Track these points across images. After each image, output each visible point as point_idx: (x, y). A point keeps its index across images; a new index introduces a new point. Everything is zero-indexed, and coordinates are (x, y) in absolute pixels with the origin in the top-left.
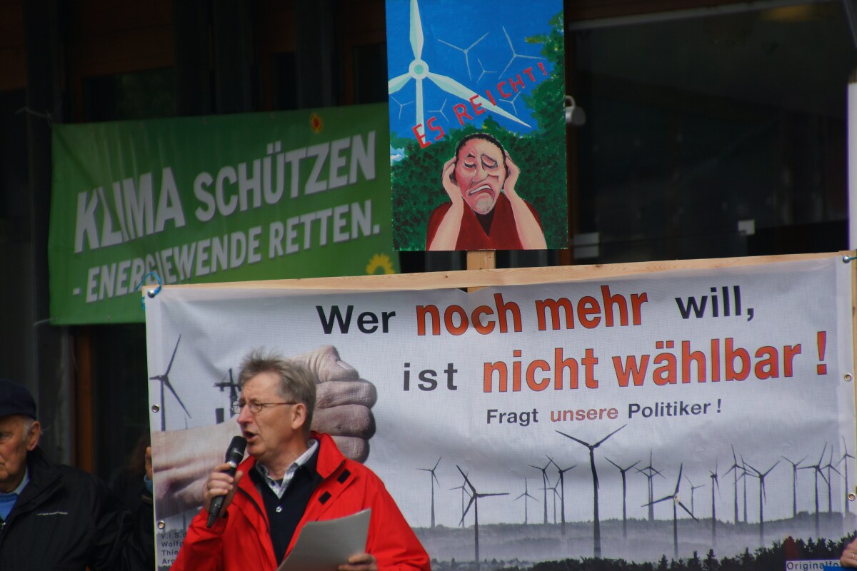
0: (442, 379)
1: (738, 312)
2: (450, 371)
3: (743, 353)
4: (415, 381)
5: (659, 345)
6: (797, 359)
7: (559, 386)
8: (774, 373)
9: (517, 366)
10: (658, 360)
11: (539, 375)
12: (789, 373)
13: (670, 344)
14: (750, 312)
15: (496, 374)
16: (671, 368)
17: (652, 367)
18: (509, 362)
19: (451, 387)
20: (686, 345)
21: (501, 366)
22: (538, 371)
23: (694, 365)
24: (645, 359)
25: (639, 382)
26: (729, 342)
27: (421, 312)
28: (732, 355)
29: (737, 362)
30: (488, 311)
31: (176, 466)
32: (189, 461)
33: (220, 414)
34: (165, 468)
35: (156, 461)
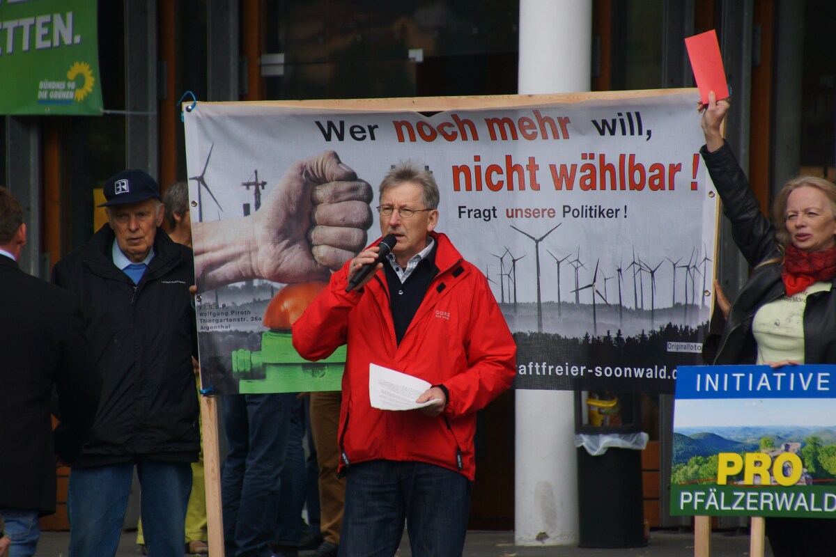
1: (640, 133)
3: (641, 167)
5: (584, 156)
6: (678, 175)
7: (510, 188)
8: (661, 187)
9: (478, 169)
10: (583, 169)
11: (496, 177)
12: (672, 187)
13: (592, 156)
14: (649, 133)
15: (462, 176)
16: (592, 176)
17: (579, 175)
18: (472, 165)
20: (602, 157)
21: (465, 169)
22: (494, 173)
23: (608, 174)
24: (574, 167)
25: (570, 187)
26: (632, 157)
27: (398, 126)
28: (633, 168)
29: (637, 174)
30: (450, 125)
31: (214, 250)
32: (222, 247)
33: (246, 208)
34: (202, 252)
35: (196, 247)
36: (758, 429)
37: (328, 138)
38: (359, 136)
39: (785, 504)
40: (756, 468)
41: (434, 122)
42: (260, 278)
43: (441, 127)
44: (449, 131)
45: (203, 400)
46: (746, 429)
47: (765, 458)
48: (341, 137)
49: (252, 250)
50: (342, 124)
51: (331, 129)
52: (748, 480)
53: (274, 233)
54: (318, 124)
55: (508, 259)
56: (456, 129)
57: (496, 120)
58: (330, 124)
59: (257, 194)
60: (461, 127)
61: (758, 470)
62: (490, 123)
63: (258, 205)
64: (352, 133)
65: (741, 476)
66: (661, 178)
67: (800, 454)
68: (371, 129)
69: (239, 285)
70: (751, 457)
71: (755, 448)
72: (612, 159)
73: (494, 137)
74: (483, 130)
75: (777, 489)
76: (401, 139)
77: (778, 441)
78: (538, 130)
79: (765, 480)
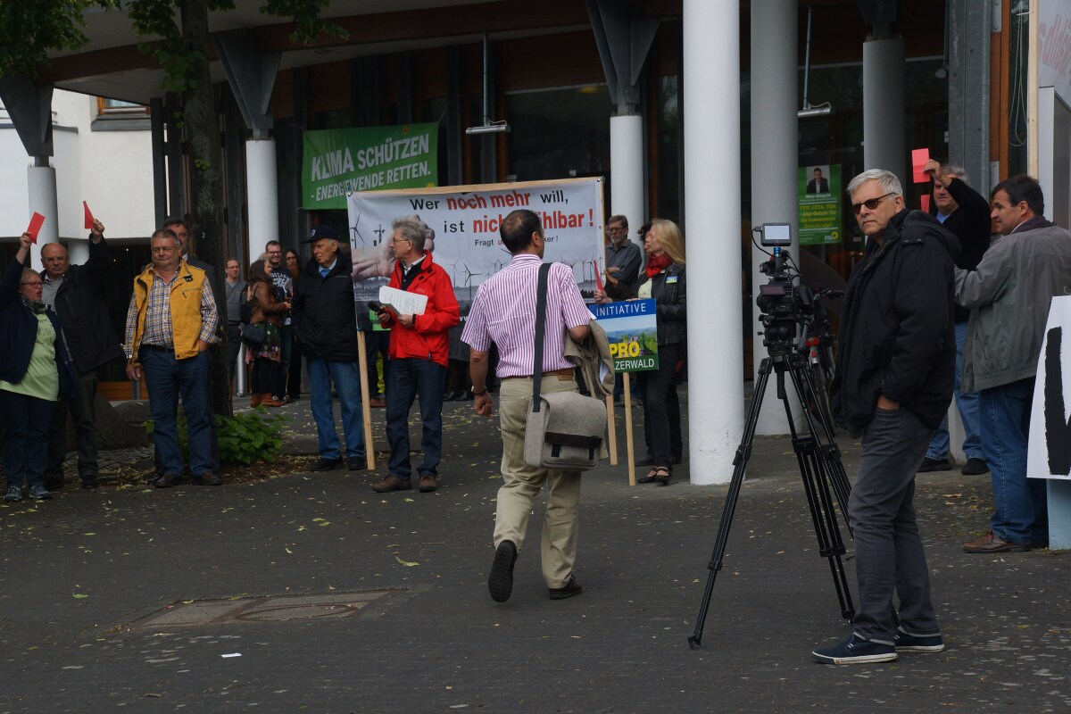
0: (458, 227)
1: (563, 201)
2: (462, 224)
3: (564, 217)
4: (449, 228)
6: (583, 220)
8: (575, 225)
9: (486, 222)
12: (580, 226)
14: (567, 200)
15: (478, 225)
18: (483, 220)
19: (462, 231)
20: (545, 213)
21: (480, 222)
22: (493, 224)
23: (548, 221)
26: (559, 212)
27: (449, 201)
28: (560, 218)
29: (563, 221)
30: (474, 200)
31: (361, 262)
32: (365, 261)
33: (375, 242)
34: (357, 263)
35: (354, 260)
36: (621, 332)
37: (415, 208)
38: (430, 207)
39: (634, 365)
40: (622, 349)
41: (466, 198)
42: (382, 276)
43: (469, 201)
44: (473, 203)
45: (358, 333)
46: (617, 332)
47: (625, 344)
48: (421, 208)
49: (378, 263)
50: (422, 200)
51: (417, 203)
52: (620, 356)
53: (387, 254)
54: (411, 201)
55: (498, 264)
56: (476, 202)
57: (495, 197)
58: (417, 201)
59: (380, 235)
60: (478, 201)
61: (623, 351)
62: (492, 198)
63: (380, 241)
64: (427, 205)
65: (617, 354)
66: (575, 221)
67: (638, 342)
68: (436, 203)
69: (372, 279)
70: (620, 345)
71: (621, 341)
72: (550, 214)
73: (494, 206)
74: (489, 203)
75: (631, 359)
76: (450, 208)
77: (629, 336)
78: (515, 201)
79: (626, 355)
